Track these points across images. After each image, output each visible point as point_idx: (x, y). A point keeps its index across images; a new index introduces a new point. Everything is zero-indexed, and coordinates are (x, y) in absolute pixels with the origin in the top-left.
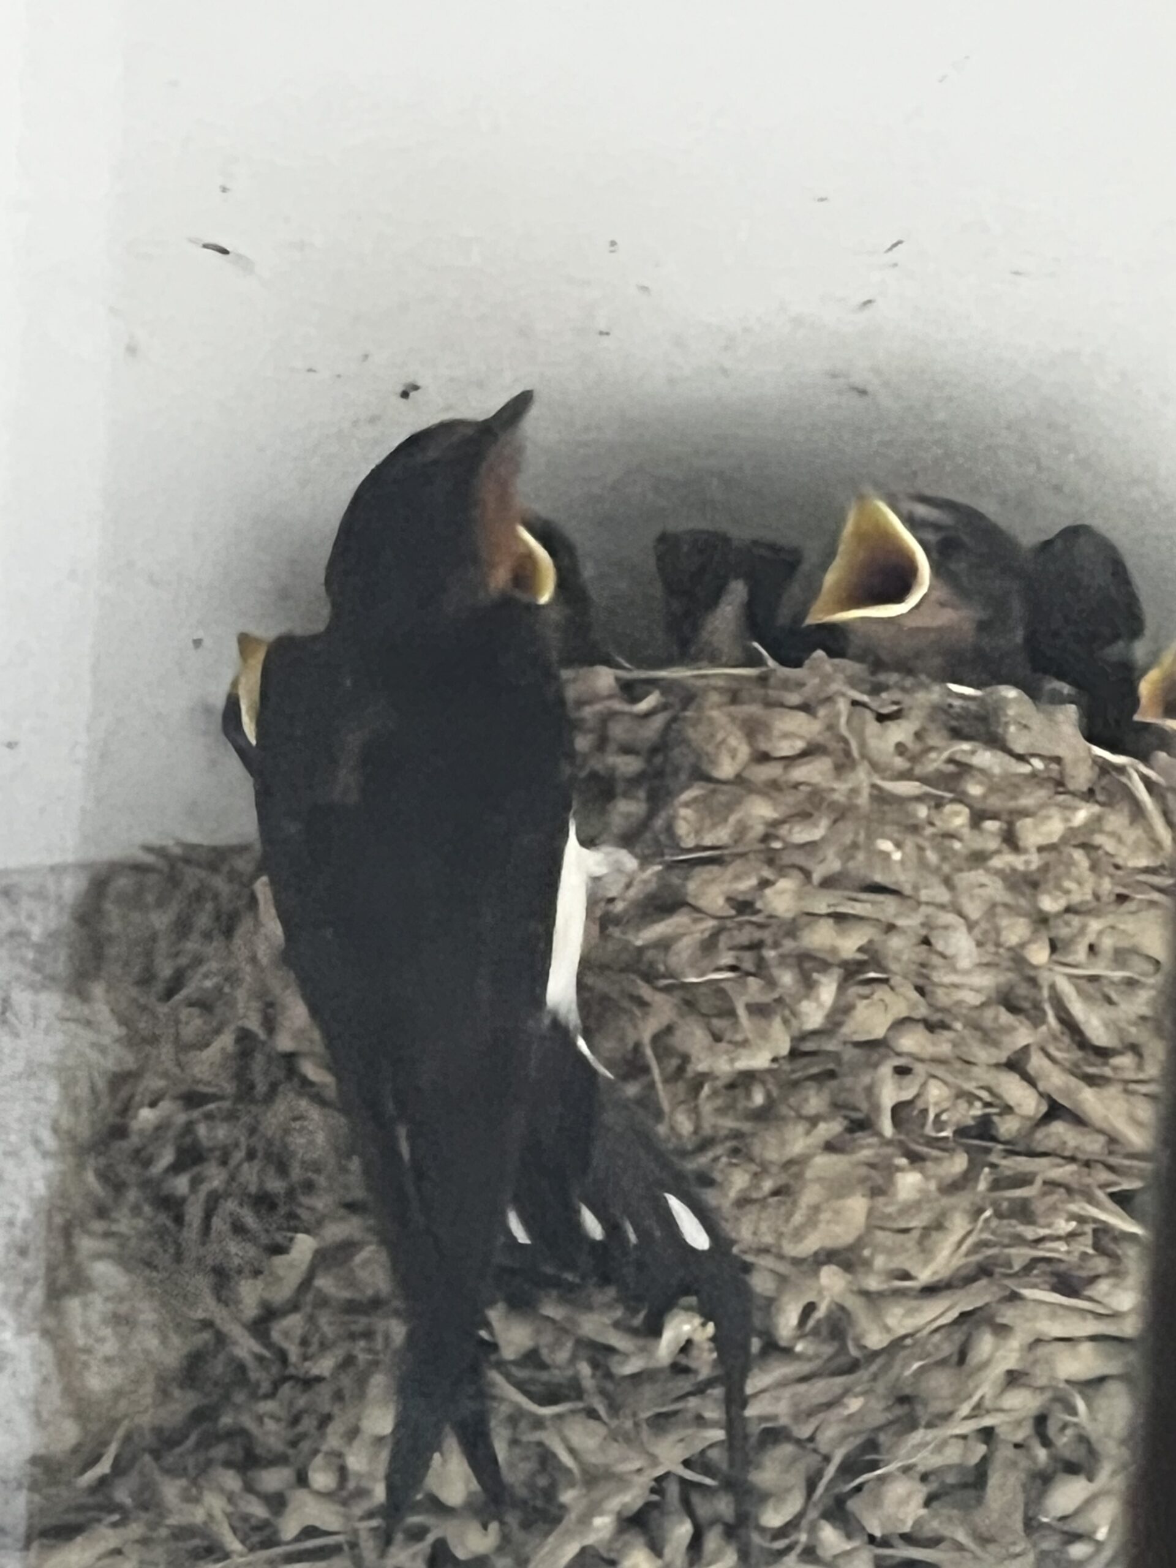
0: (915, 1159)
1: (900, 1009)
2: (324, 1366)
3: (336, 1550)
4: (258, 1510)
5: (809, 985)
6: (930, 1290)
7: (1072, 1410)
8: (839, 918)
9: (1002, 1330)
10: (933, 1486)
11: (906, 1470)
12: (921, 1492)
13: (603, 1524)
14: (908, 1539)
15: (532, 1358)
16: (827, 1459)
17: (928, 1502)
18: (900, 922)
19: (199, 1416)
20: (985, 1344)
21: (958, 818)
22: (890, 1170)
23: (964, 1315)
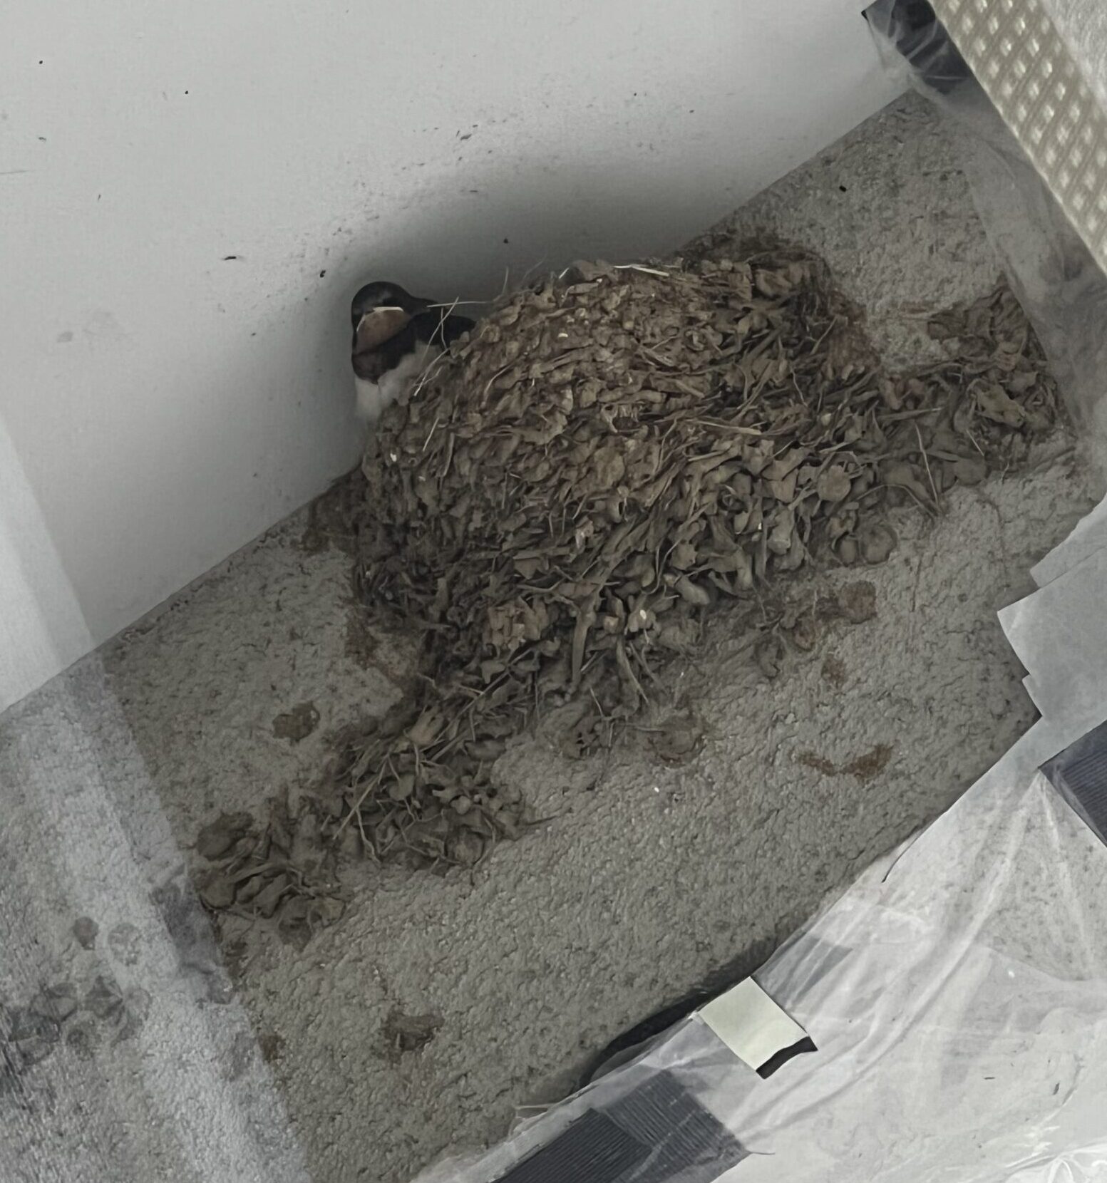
0: (629, 436)
1: (597, 388)
2: (470, 618)
3: (507, 677)
4: (474, 678)
5: (562, 396)
6: (658, 477)
7: (728, 492)
8: (559, 368)
9: (690, 477)
10: (695, 543)
11: (683, 542)
12: (692, 548)
13: (591, 616)
14: (697, 565)
15: (537, 574)
16: (654, 554)
17: (697, 549)
18: (582, 357)
19: (438, 661)
20: (687, 486)
21: (583, 313)
22: (622, 444)
23: (674, 480)
